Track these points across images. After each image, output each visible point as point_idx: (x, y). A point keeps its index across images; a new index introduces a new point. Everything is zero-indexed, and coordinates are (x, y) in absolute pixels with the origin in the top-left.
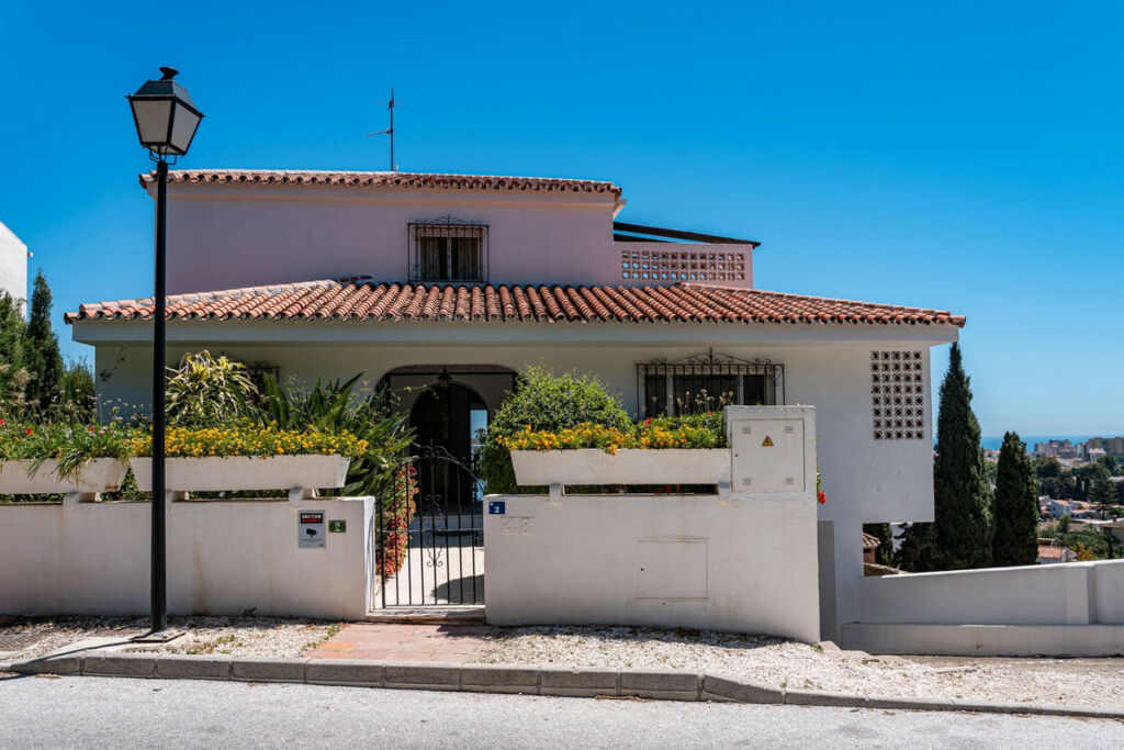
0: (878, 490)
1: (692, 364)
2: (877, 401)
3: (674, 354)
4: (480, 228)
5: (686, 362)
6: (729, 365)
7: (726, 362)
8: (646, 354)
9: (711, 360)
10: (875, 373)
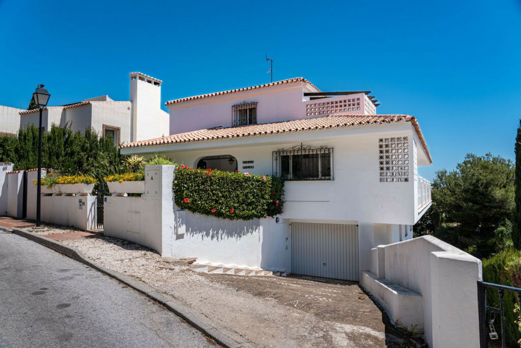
0: (382, 207)
1: (294, 151)
2: (381, 163)
3: (287, 146)
4: (255, 104)
5: (291, 149)
6: (309, 149)
7: (308, 148)
8: (276, 148)
9: (302, 148)
10: (381, 149)
